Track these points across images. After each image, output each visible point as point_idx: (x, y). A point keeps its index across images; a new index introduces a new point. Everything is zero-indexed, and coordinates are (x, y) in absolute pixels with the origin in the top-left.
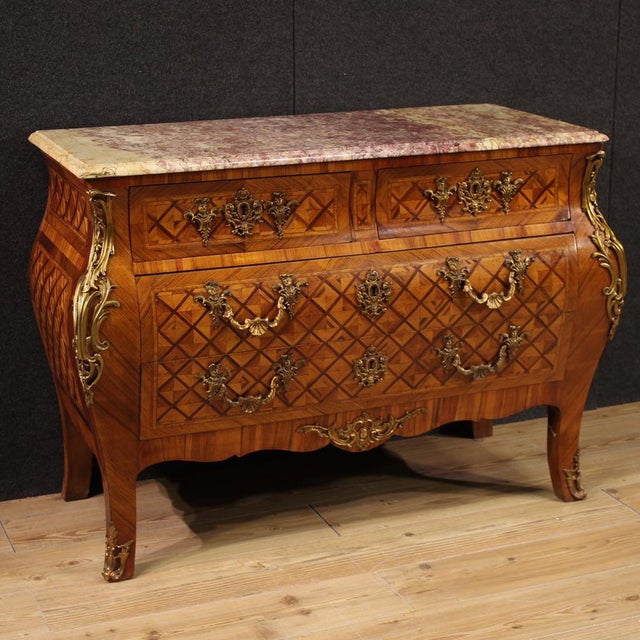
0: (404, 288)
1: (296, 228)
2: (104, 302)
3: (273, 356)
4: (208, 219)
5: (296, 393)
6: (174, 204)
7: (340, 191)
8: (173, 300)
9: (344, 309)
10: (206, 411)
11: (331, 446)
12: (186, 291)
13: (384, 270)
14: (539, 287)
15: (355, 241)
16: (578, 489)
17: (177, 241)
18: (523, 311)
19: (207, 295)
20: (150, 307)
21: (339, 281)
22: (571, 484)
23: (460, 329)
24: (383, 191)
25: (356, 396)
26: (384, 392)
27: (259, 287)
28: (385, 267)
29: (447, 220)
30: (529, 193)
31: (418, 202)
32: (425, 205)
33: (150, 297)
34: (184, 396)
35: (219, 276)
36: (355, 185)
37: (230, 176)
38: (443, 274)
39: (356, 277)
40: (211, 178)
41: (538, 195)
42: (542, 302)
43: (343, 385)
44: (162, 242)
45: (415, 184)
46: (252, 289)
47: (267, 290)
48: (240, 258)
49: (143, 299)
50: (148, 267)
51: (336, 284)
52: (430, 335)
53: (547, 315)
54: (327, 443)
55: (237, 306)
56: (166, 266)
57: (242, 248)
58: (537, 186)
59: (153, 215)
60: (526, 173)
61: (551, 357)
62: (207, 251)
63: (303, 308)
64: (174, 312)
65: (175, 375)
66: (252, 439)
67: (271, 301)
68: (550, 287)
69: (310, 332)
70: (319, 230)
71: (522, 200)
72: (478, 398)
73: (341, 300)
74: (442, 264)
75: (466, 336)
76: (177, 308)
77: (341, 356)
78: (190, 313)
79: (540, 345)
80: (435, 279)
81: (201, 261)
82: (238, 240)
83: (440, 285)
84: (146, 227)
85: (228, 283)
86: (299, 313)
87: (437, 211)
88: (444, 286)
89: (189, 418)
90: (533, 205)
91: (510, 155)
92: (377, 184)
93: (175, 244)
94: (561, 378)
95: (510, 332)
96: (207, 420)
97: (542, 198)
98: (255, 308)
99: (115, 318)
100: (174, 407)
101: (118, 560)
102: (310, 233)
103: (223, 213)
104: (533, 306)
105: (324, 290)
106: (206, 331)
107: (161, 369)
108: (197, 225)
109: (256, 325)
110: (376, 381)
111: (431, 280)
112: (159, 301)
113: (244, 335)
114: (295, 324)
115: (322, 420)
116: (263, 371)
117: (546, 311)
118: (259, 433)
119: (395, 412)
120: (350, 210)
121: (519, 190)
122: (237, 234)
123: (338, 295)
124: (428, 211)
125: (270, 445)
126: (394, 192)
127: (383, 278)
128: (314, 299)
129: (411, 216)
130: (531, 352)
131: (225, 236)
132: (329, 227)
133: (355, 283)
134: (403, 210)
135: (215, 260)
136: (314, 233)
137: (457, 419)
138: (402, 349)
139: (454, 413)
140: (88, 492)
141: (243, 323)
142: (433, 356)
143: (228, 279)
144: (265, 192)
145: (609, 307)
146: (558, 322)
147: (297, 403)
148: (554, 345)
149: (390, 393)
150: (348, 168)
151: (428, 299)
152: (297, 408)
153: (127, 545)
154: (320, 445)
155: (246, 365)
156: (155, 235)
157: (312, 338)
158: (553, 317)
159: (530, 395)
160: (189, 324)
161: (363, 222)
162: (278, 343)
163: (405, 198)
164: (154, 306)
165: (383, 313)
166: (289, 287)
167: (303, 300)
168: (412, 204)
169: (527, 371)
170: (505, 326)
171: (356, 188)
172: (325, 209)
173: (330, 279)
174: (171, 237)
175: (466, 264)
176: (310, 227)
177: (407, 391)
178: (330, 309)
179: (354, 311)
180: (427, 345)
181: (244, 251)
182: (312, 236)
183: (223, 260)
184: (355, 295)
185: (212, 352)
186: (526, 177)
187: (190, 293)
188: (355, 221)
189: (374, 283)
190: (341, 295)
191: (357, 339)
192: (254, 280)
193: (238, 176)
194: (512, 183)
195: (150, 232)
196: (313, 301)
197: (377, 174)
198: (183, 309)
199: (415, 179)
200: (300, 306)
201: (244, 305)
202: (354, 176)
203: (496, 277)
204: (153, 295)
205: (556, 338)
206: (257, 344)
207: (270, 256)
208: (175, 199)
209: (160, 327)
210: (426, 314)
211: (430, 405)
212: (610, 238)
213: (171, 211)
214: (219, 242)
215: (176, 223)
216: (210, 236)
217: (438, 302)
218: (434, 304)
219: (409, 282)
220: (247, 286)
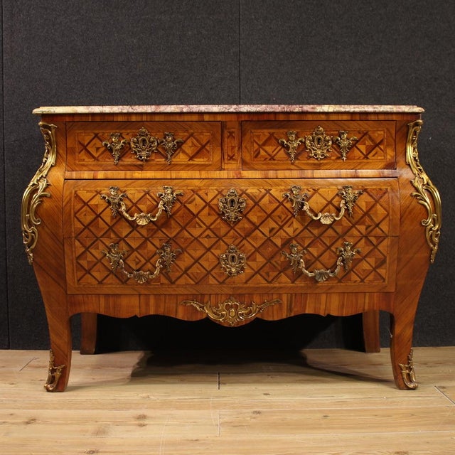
0: (256, 204)
1: (181, 158)
2: (40, 193)
3: (157, 243)
4: (118, 147)
5: (178, 274)
6: (96, 136)
7: (213, 135)
8: (85, 196)
9: (209, 214)
10: (112, 279)
11: (208, 318)
12: (96, 191)
13: (241, 190)
14: (366, 214)
15: (224, 170)
16: (411, 381)
17: (98, 160)
18: (354, 232)
19: (109, 195)
20: (70, 199)
21: (207, 194)
22: (405, 377)
23: (303, 239)
24: (247, 137)
25: (223, 282)
26: (246, 283)
27: (148, 193)
28: (242, 188)
29: (297, 162)
30: (363, 148)
31: (274, 147)
32: (280, 150)
33: (71, 193)
34: (95, 265)
35: (120, 184)
36: (226, 132)
37: (134, 118)
38: (288, 196)
39: (220, 193)
40: (120, 119)
41: (370, 150)
42: (369, 226)
43: (213, 273)
44: (87, 159)
45: (272, 135)
46: (142, 194)
47: (152, 194)
48: (137, 174)
49: (67, 193)
50: (74, 175)
51: (204, 197)
52: (279, 242)
53: (375, 237)
54: (204, 316)
55: (130, 204)
56: (86, 175)
57: (140, 168)
58: (369, 143)
59: (82, 142)
60: (359, 133)
61: (382, 271)
62: (117, 167)
63: (179, 210)
64: (86, 204)
65: (87, 249)
66: (147, 304)
67: (155, 203)
68: (376, 213)
69: (183, 228)
70: (198, 161)
71: (356, 153)
72: (324, 297)
73: (207, 207)
74: (287, 190)
75: (308, 246)
76: (88, 202)
77: (209, 250)
78: (97, 205)
79: (372, 260)
80: (281, 200)
81: (110, 174)
82: (140, 163)
83: (286, 205)
84: (77, 150)
85: (126, 189)
86: (174, 214)
87: (289, 155)
88: (288, 205)
89: (100, 283)
90: (366, 157)
91: (345, 117)
92: (243, 133)
93: (95, 162)
94: (393, 290)
95: (344, 246)
96: (112, 285)
97: (373, 152)
98: (142, 207)
99: (47, 204)
100: (88, 272)
101: (53, 377)
102: (191, 162)
103: (129, 144)
104: (362, 228)
105: (194, 199)
106: (108, 220)
107: (77, 243)
108: (111, 150)
109: (141, 217)
110: (238, 273)
111: (278, 200)
112: (77, 196)
113: (133, 225)
114: (173, 222)
115: (200, 298)
116: (151, 254)
117: (373, 233)
118: (152, 301)
119: (256, 299)
120: (222, 149)
121: (354, 145)
122: (138, 159)
123: (205, 204)
124: (282, 154)
125: (161, 311)
126: (256, 140)
127: (240, 196)
128: (187, 205)
129: (269, 157)
130: (365, 265)
131: (130, 160)
132: (205, 159)
133: (219, 197)
134: (262, 153)
135: (121, 174)
136: (194, 163)
137: (307, 312)
138: (257, 250)
139: (305, 309)
141: (132, 216)
142: (282, 259)
143: (126, 186)
144: (159, 132)
145: (428, 236)
146: (386, 242)
147: (178, 283)
148: (383, 262)
149: (250, 284)
150: (219, 118)
151: (275, 214)
152: (178, 286)
153: (60, 368)
154: (199, 317)
155: (138, 248)
156: (83, 155)
157: (186, 233)
158: (380, 239)
159: (367, 301)
160: (96, 214)
161: (231, 158)
162: (160, 234)
163: (264, 144)
164: (73, 199)
165: (239, 221)
166: (168, 194)
167: (178, 205)
168: (269, 149)
169: (362, 280)
170: (340, 242)
171: (226, 134)
172: (203, 147)
173: (200, 193)
174: (93, 157)
175: (306, 192)
176: (191, 159)
177: (264, 283)
178: (199, 212)
179: (217, 217)
180: (277, 249)
181: (142, 170)
182: (192, 164)
183: (125, 174)
184: (218, 205)
185: (112, 235)
186: (360, 136)
187: (99, 193)
188: (226, 157)
189: (233, 198)
190: (207, 204)
191: (220, 238)
192: (144, 188)
193: (139, 119)
194: (348, 139)
195: (80, 153)
196: (185, 206)
197: (241, 123)
198: (92, 203)
199: (272, 131)
200: (176, 208)
201: (135, 204)
202: (223, 125)
203: (330, 202)
204: (73, 192)
205: (385, 257)
206: (144, 232)
207: (159, 174)
208: (96, 132)
209: (75, 213)
210: (273, 225)
211: (285, 297)
212: (428, 184)
213: (94, 140)
214: (126, 163)
215: (98, 149)
216: (119, 159)
217: (283, 217)
218: (280, 217)
219: (260, 200)
220: (139, 192)
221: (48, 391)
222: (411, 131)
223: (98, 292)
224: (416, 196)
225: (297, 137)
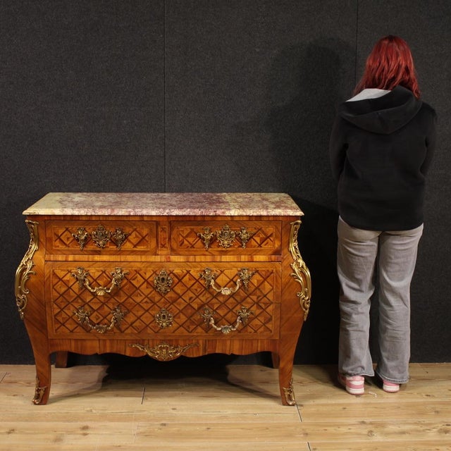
0: (180, 281)
1: (128, 246)
2: (27, 271)
3: (111, 306)
4: (83, 237)
5: (125, 327)
6: (67, 229)
7: (151, 230)
8: (61, 274)
9: (147, 288)
10: (79, 329)
11: (147, 355)
12: (68, 271)
13: (170, 271)
14: (257, 288)
15: (158, 255)
16: (291, 400)
17: (68, 246)
18: (249, 300)
19: (77, 273)
20: (50, 276)
21: (145, 273)
22: (287, 396)
23: (213, 305)
24: (175, 231)
25: (158, 332)
26: (174, 332)
27: (104, 272)
28: (170, 269)
29: (210, 249)
30: (258, 239)
31: (194, 239)
32: (198, 241)
33: (50, 271)
34: (68, 320)
35: (85, 265)
36: (159, 228)
37: (94, 219)
38: (202, 276)
39: (155, 272)
40: (84, 219)
41: (263, 241)
42: (259, 296)
43: (150, 326)
44: (60, 246)
45: (192, 230)
46: (100, 273)
47: (107, 273)
48: (97, 258)
49: (47, 272)
50: (52, 258)
51: (143, 275)
52: (196, 307)
53: (264, 303)
54: (145, 354)
55: (92, 280)
56: (60, 258)
57: (98, 253)
58: (262, 236)
59: (57, 233)
60: (255, 229)
61: (269, 326)
62: (82, 252)
63: (126, 284)
64: (60, 279)
65: (62, 310)
66: (105, 346)
67: (109, 280)
68: (264, 289)
69: (129, 297)
70: (140, 248)
71: (253, 243)
72: (228, 342)
73: (146, 283)
74: (201, 271)
75: (217, 309)
76: (62, 278)
77: (147, 311)
78: (68, 281)
79: (262, 319)
80: (197, 278)
81: (77, 257)
82: (98, 249)
83: (201, 281)
84: (54, 239)
85: (88, 269)
86: (123, 286)
87: (204, 244)
88: (202, 282)
89: (72, 331)
90: (260, 246)
91: (245, 219)
92: (171, 228)
93: (67, 248)
94: (277, 338)
95: (242, 309)
96: (80, 333)
97: (265, 242)
98: (100, 282)
99: (33, 279)
100: (63, 325)
101: (39, 395)
102: (135, 249)
103: (91, 235)
104: (254, 298)
105: (137, 277)
106: (76, 291)
107: (55, 306)
108: (78, 240)
109: (100, 290)
110: (168, 326)
111: (195, 278)
112: (54, 274)
113: (94, 295)
114: (122, 293)
115: (142, 342)
116: (107, 314)
117: (262, 301)
118: (108, 343)
119: (181, 343)
120: (157, 240)
121: (251, 237)
122: (97, 246)
123: (144, 280)
124: (199, 243)
125: (114, 351)
126: (181, 233)
127: (169, 275)
128: (132, 282)
129: (190, 246)
130: (256, 322)
131: (92, 247)
132: (145, 247)
133: (154, 276)
134: (186, 242)
135: (85, 257)
136: (137, 249)
137: (217, 352)
138: (181, 311)
139: (215, 348)
140: (66, 365)
141: (93, 289)
142: (199, 317)
143: (89, 267)
144: (112, 227)
145: (301, 304)
146: (271, 307)
147: (126, 332)
148: (270, 320)
149: (177, 333)
150: (154, 219)
151: (193, 288)
152: (126, 334)
153: (43, 388)
154: (141, 355)
155: (99, 309)
156: (57, 243)
157: (131, 300)
158: (268, 305)
159: (259, 344)
160: (67, 286)
161: (163, 246)
162: (113, 300)
163: (187, 236)
165: (168, 292)
166: (118, 273)
167: (125, 281)
168: (191, 240)
169: (255, 332)
170: (239, 306)
171: (160, 229)
172: (144, 238)
173: (141, 272)
174: (65, 244)
175: (215, 272)
176: (135, 246)
177: (186, 333)
178: (140, 287)
179: (152, 289)
180: (194, 311)
181: (100, 254)
182: (136, 251)
183: (88, 258)
184: (153, 282)
185: (80, 301)
186: (256, 231)
187: (70, 272)
188: (160, 245)
189: (164, 276)
190: (146, 280)
191: (155, 304)
192: (101, 269)
193: (98, 219)
194: (247, 233)
195: (55, 241)
196: (130, 282)
197: (170, 223)
198: (65, 279)
199: (192, 227)
200: (124, 283)
201: (95, 280)
202: (158, 223)
203: (232, 280)
204: (52, 270)
205: (271, 316)
206: (102, 299)
207: (112, 258)
208: (67, 227)
209: (53, 286)
210: (191, 295)
211: (201, 342)
212: (302, 267)
213: (66, 232)
214: (88, 249)
215: (68, 239)
216: (84, 246)
217: (199, 290)
218: (196, 290)
219: (183, 278)
220: (98, 271)
221: (35, 404)
222: (293, 228)
223: (70, 337)
224: (293, 276)
225: (210, 231)
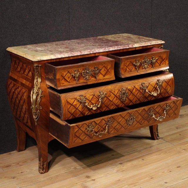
0: (131, 92)
1: (101, 76)
4: (77, 76)
6: (68, 72)
7: (112, 65)
8: (71, 101)
9: (116, 100)
10: (87, 138)
12: (75, 98)
13: (126, 88)
14: (165, 89)
16: (158, 136)
17: (69, 82)
19: (80, 99)
21: (115, 92)
22: (156, 135)
24: (123, 64)
25: (126, 129)
26: (134, 127)
27: (94, 95)
29: (139, 71)
30: (159, 62)
31: (131, 66)
32: (133, 67)
33: (65, 101)
37: (71, 58)
38: (141, 87)
39: (119, 90)
44: (65, 83)
45: (131, 62)
47: (96, 96)
51: (114, 93)
55: (88, 102)
57: (87, 83)
58: (161, 60)
59: (63, 75)
62: (77, 84)
63: (106, 100)
67: (97, 99)
68: (167, 89)
69: (107, 107)
71: (157, 64)
73: (116, 97)
74: (141, 85)
76: (73, 104)
78: (76, 105)
80: (139, 89)
82: (85, 81)
84: (61, 79)
85: (85, 95)
86: (105, 102)
87: (136, 69)
88: (141, 91)
90: (160, 65)
93: (69, 84)
97: (162, 63)
98: (93, 102)
100: (78, 137)
102: (104, 78)
103: (81, 74)
105: (111, 95)
106: (80, 110)
108: (75, 77)
109: (94, 107)
111: (138, 90)
112: (68, 102)
113: (90, 110)
116: (103, 124)
121: (156, 61)
122: (85, 79)
123: (115, 96)
124: (134, 69)
127: (126, 90)
129: (130, 71)
131: (82, 80)
132: (109, 76)
133: (119, 92)
134: (128, 69)
136: (106, 78)
141: (90, 106)
144: (93, 66)
155: (99, 123)
156: (63, 81)
160: (76, 108)
163: (128, 66)
164: (66, 104)
165: (126, 100)
166: (102, 95)
167: (106, 98)
169: (170, 117)
172: (108, 70)
173: (112, 92)
174: (67, 81)
175: (146, 84)
176: (104, 76)
177: (140, 125)
178: (113, 100)
179: (119, 100)
182: (105, 79)
184: (119, 96)
186: (158, 57)
187: (76, 99)
189: (124, 92)
194: (155, 59)
196: (108, 98)
198: (74, 104)
199: (131, 60)
201: (90, 101)
203: (154, 87)
205: (178, 107)
208: (69, 70)
209: (68, 110)
213: (68, 74)
214: (80, 82)
215: (69, 77)
216: (78, 80)
217: (140, 96)
220: (91, 95)
225: (139, 61)
